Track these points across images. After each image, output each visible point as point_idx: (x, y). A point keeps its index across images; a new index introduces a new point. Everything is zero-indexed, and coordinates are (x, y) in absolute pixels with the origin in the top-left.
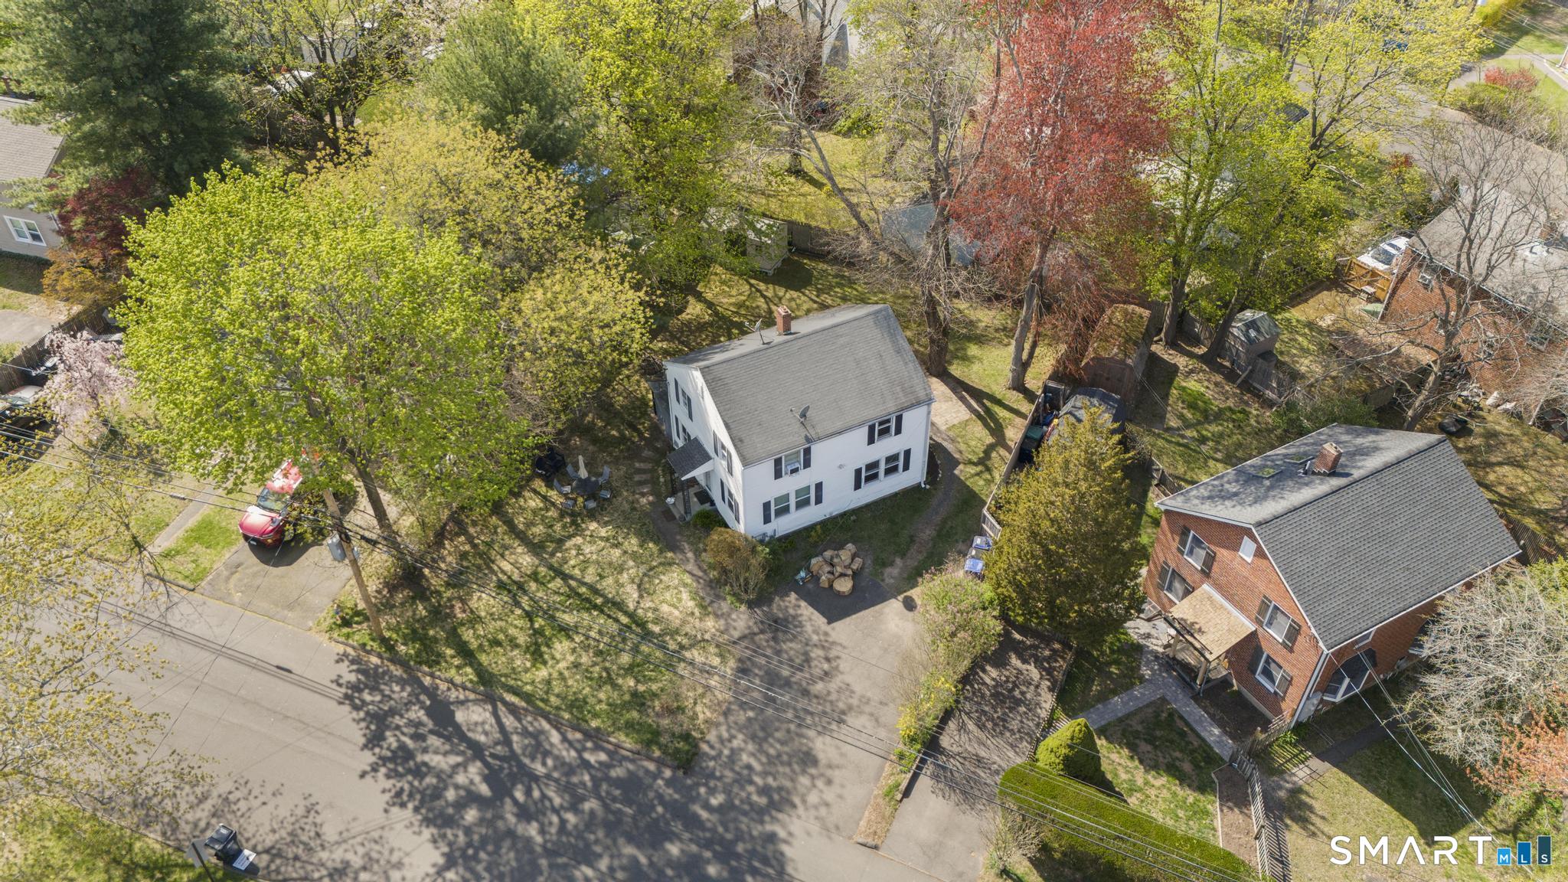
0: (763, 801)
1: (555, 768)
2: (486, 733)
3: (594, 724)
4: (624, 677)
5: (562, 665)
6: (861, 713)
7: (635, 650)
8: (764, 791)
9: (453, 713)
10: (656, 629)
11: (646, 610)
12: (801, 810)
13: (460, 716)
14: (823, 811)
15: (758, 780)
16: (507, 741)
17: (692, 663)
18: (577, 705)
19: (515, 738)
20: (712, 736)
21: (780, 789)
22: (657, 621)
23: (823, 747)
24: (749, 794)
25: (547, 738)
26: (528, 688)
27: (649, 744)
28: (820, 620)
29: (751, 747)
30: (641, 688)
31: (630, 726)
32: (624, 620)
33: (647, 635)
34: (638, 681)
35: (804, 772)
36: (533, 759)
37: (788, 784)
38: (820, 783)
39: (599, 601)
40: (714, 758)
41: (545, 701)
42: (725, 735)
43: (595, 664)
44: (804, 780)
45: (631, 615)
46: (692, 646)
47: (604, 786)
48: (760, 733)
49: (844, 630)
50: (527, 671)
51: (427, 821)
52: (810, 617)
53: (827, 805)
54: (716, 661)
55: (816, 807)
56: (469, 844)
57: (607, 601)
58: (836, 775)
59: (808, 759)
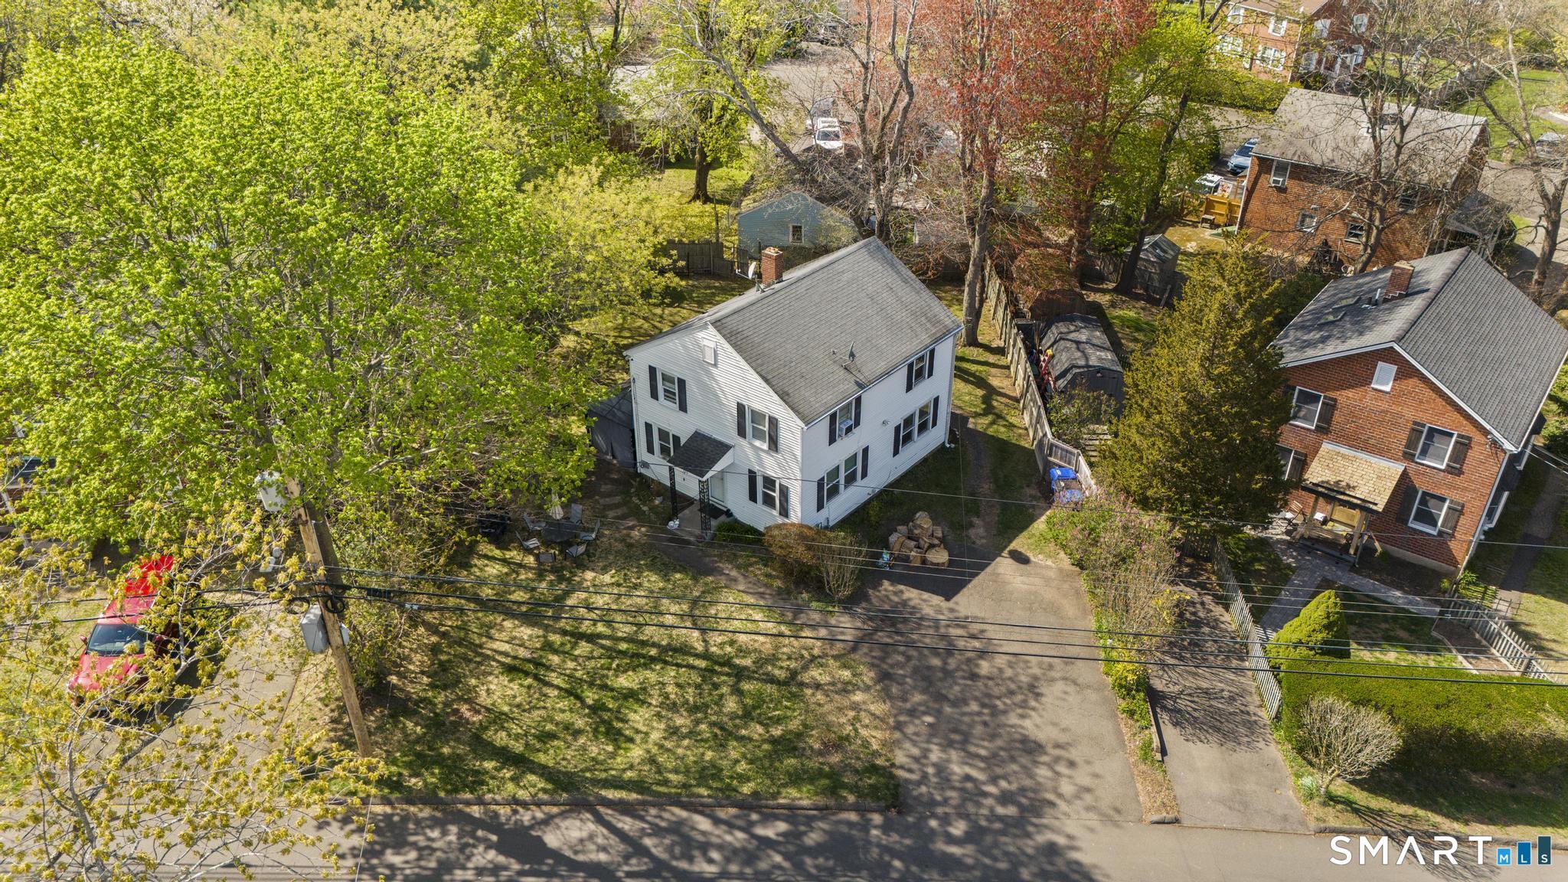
0: (1011, 811)
1: (728, 860)
2: (603, 849)
3: (746, 789)
4: (746, 726)
5: (655, 736)
6: (1053, 680)
7: (737, 691)
8: (1005, 798)
9: (539, 839)
10: (747, 662)
11: (721, 645)
12: (1063, 806)
13: (552, 839)
14: (1088, 798)
15: (991, 789)
16: (642, 851)
17: (818, 686)
18: (707, 773)
19: (648, 842)
20: (900, 758)
21: (1023, 790)
22: (743, 652)
23: (1034, 725)
24: (992, 809)
25: (693, 828)
26: (629, 774)
27: (833, 790)
28: (937, 600)
29: (954, 755)
30: (777, 732)
31: (796, 779)
32: (702, 664)
33: (740, 673)
34: (766, 726)
35: (1036, 763)
36: (691, 859)
37: (1027, 782)
38: (1061, 768)
39: (653, 652)
40: (919, 783)
41: (666, 782)
42: (916, 751)
43: (697, 722)
44: (1043, 772)
45: (706, 656)
46: (805, 668)
47: (808, 861)
48: (957, 737)
49: (968, 602)
50: (613, 755)
52: (920, 599)
53: (1088, 790)
54: (846, 674)
55: (1078, 797)
57: (664, 650)
58: (1074, 754)
59: (1031, 748)
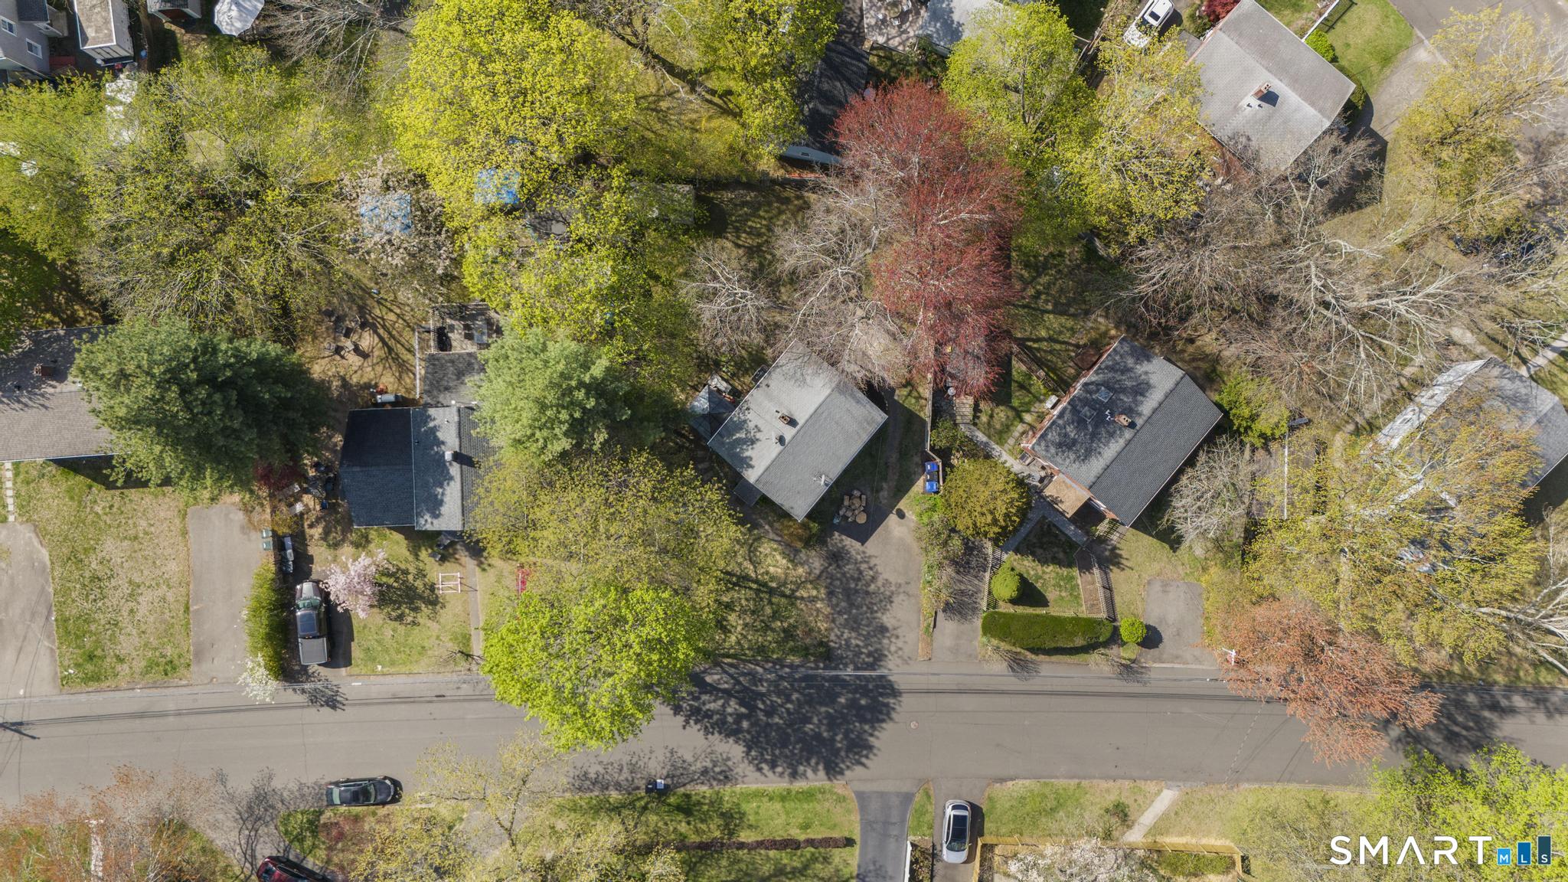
0: (871, 660)
1: (769, 686)
2: (726, 683)
3: (775, 656)
4: (774, 621)
5: (739, 628)
6: (899, 593)
7: (770, 603)
8: (869, 655)
9: (703, 679)
10: (774, 585)
11: (762, 574)
12: (890, 657)
13: (708, 679)
14: (900, 653)
15: (864, 650)
16: (738, 682)
17: (802, 598)
18: (761, 650)
19: (741, 679)
20: (833, 637)
21: (876, 650)
22: (773, 578)
23: (887, 619)
24: (863, 659)
25: (756, 672)
26: (732, 651)
27: (806, 656)
28: (858, 545)
29: (853, 634)
30: (785, 625)
31: (793, 651)
32: (755, 586)
33: (771, 592)
34: (782, 622)
35: (884, 637)
36: (757, 686)
37: (879, 646)
38: (893, 640)
39: (734, 579)
40: (839, 648)
41: (745, 655)
42: (839, 633)
43: (755, 620)
44: (886, 641)
45: (756, 581)
46: (798, 588)
47: (796, 684)
48: (854, 625)
49: (872, 546)
50: (724, 641)
51: (728, 736)
52: (850, 544)
53: (900, 649)
54: (814, 593)
55: (896, 652)
56: (753, 737)
57: (739, 577)
58: (899, 632)
59: (883, 630)
